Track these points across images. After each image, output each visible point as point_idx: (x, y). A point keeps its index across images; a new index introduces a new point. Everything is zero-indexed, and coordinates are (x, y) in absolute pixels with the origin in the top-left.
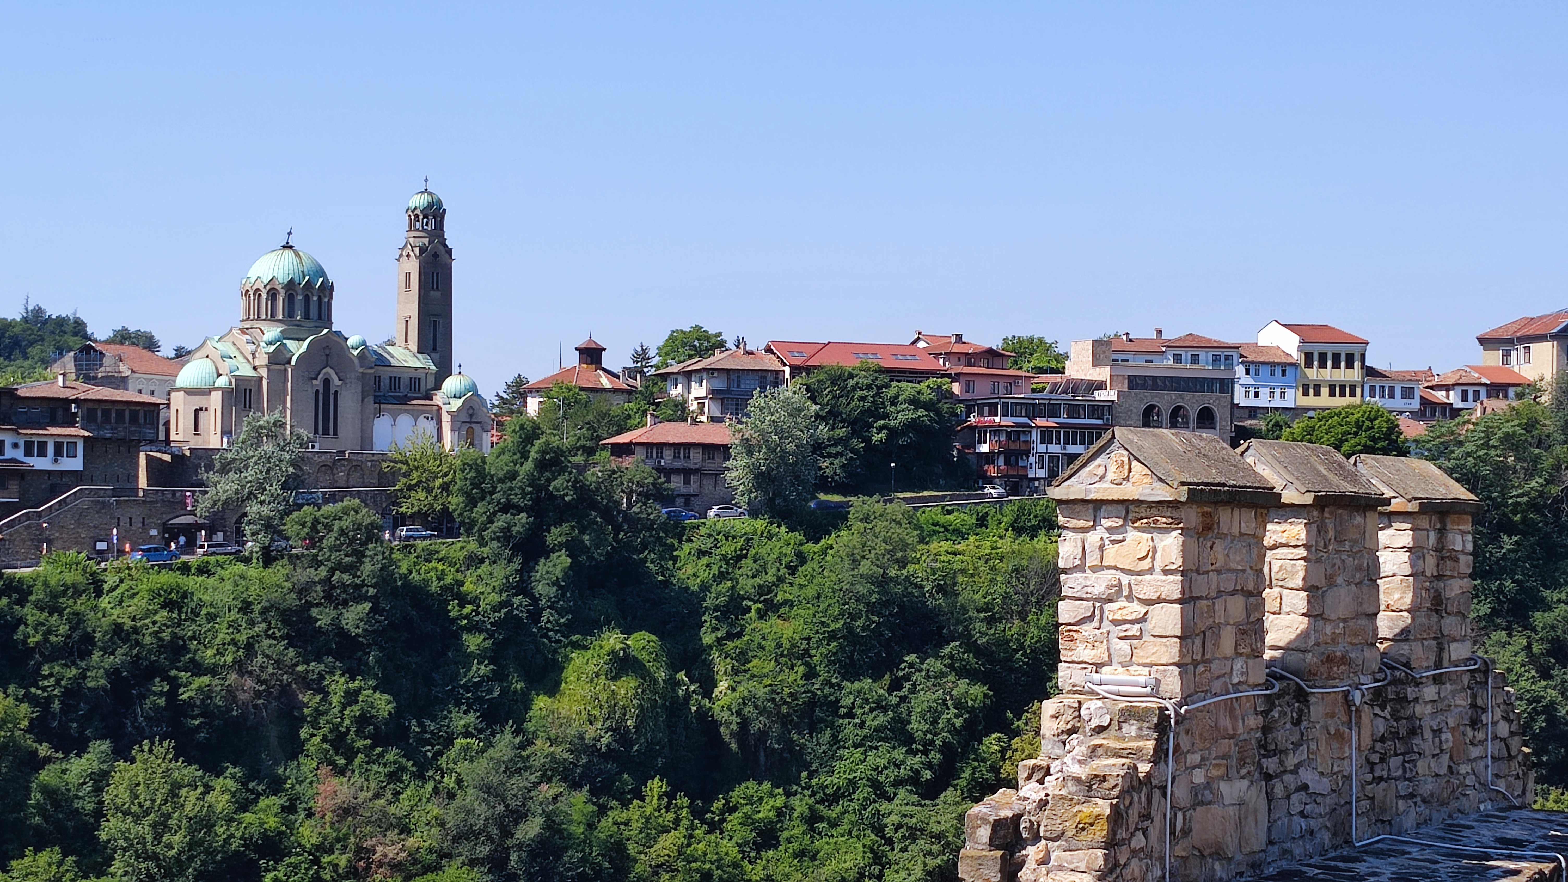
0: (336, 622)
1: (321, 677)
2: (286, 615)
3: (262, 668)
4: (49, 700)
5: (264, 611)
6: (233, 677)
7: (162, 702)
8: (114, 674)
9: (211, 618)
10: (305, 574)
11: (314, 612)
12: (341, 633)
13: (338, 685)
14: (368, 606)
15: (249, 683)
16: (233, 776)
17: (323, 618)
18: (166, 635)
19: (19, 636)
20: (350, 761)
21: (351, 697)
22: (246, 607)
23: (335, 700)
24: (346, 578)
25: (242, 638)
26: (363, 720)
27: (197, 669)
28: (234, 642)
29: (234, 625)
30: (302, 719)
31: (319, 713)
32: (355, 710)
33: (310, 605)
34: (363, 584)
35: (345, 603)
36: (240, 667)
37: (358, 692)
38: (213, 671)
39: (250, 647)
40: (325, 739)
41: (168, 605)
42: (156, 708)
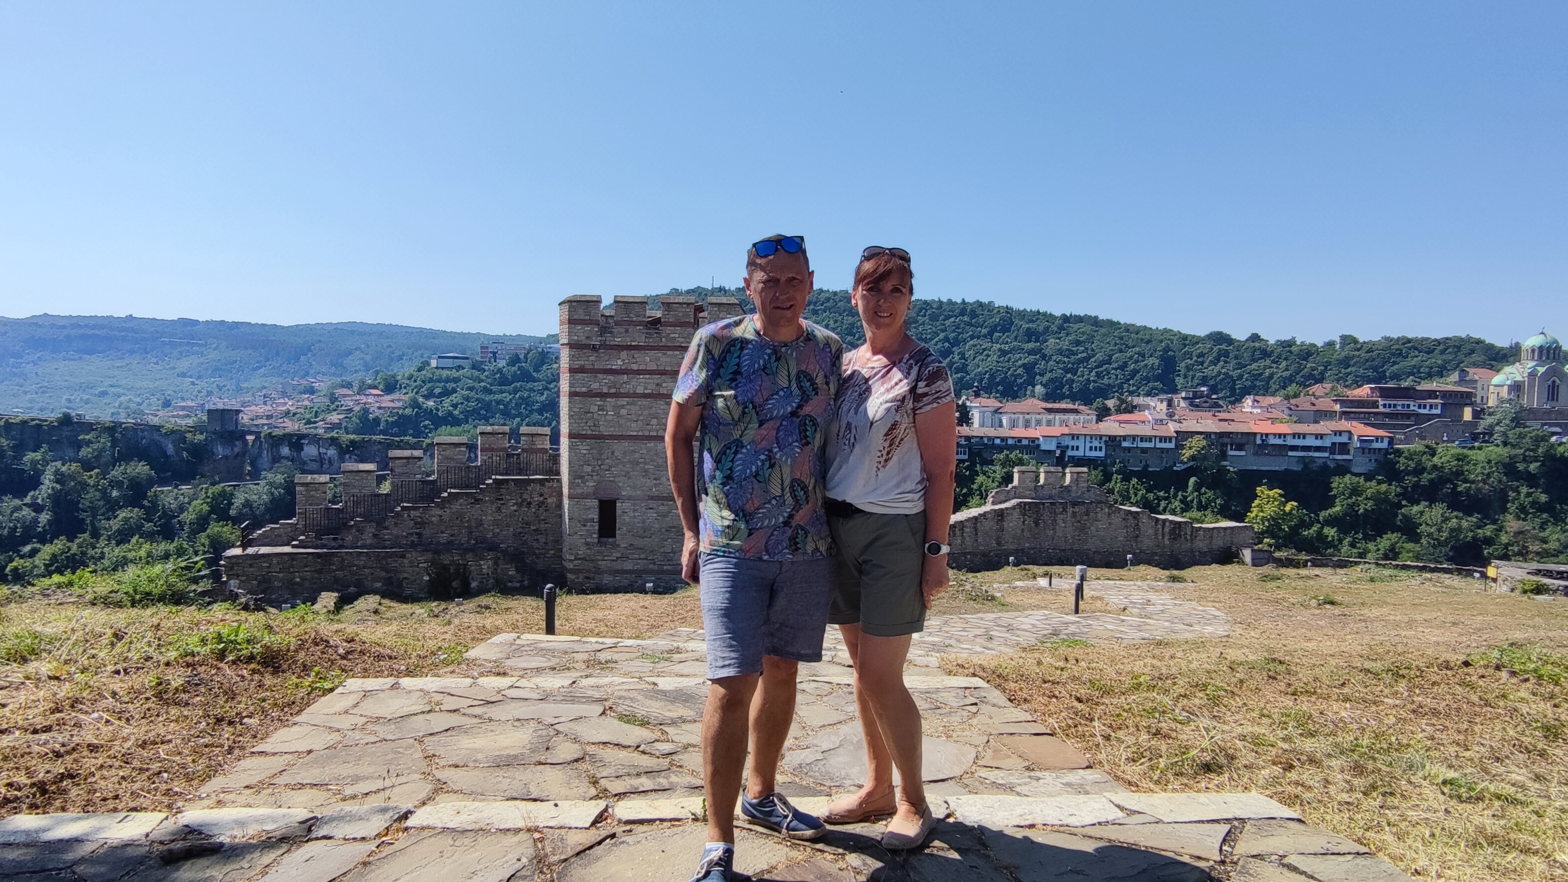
0: (1526, 469)
1: (1518, 487)
2: (1505, 465)
3: (1493, 482)
4: (1407, 487)
5: (1496, 463)
6: (1481, 484)
7: (1449, 491)
8: (1431, 481)
9: (1475, 465)
10: (1514, 452)
11: (1518, 465)
12: (1530, 473)
13: (1524, 490)
14: (1539, 464)
15: (1487, 487)
16: (1477, 518)
17: (1521, 467)
18: (1454, 470)
19: (1397, 466)
20: (1527, 516)
21: (1529, 495)
22: (1489, 462)
23: (1522, 495)
24: (1531, 454)
25: (1486, 472)
26: (1533, 504)
27: (1466, 481)
28: (1482, 473)
29: (1484, 468)
30: (1508, 501)
31: (1514, 499)
32: (1531, 499)
33: (1516, 462)
34: (1539, 456)
35: (1531, 462)
36: (1484, 481)
37: (1532, 493)
38: (1473, 482)
39: (1489, 475)
40: (1517, 508)
41: (1458, 460)
42: (1447, 492)
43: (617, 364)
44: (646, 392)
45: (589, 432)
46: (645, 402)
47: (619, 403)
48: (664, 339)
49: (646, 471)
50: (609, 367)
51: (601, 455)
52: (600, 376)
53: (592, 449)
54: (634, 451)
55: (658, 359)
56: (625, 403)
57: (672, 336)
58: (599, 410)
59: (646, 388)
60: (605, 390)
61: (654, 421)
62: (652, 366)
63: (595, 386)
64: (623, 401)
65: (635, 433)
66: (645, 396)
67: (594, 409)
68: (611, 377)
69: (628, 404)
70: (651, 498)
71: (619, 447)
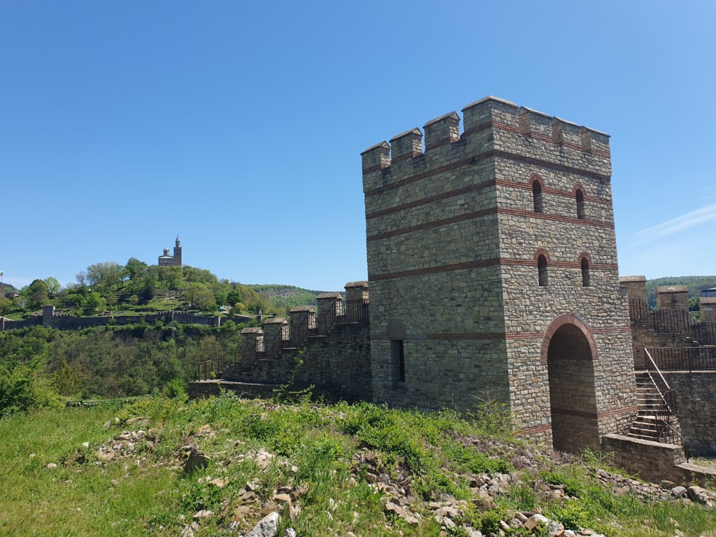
43: (397, 201)
44: (419, 223)
45: (381, 273)
46: (418, 234)
47: (399, 240)
48: (428, 165)
49: (423, 307)
50: (390, 207)
51: (390, 294)
52: (386, 217)
53: (383, 289)
54: (413, 287)
55: (425, 187)
56: (403, 239)
57: (434, 158)
58: (387, 249)
59: (418, 220)
60: (389, 230)
61: (426, 253)
62: (421, 196)
63: (383, 227)
64: (402, 237)
65: (412, 268)
66: (418, 228)
67: (383, 249)
68: (393, 216)
69: (407, 239)
70: (430, 337)
71: (402, 283)
